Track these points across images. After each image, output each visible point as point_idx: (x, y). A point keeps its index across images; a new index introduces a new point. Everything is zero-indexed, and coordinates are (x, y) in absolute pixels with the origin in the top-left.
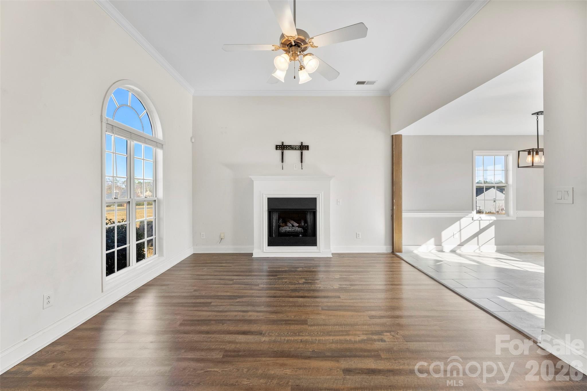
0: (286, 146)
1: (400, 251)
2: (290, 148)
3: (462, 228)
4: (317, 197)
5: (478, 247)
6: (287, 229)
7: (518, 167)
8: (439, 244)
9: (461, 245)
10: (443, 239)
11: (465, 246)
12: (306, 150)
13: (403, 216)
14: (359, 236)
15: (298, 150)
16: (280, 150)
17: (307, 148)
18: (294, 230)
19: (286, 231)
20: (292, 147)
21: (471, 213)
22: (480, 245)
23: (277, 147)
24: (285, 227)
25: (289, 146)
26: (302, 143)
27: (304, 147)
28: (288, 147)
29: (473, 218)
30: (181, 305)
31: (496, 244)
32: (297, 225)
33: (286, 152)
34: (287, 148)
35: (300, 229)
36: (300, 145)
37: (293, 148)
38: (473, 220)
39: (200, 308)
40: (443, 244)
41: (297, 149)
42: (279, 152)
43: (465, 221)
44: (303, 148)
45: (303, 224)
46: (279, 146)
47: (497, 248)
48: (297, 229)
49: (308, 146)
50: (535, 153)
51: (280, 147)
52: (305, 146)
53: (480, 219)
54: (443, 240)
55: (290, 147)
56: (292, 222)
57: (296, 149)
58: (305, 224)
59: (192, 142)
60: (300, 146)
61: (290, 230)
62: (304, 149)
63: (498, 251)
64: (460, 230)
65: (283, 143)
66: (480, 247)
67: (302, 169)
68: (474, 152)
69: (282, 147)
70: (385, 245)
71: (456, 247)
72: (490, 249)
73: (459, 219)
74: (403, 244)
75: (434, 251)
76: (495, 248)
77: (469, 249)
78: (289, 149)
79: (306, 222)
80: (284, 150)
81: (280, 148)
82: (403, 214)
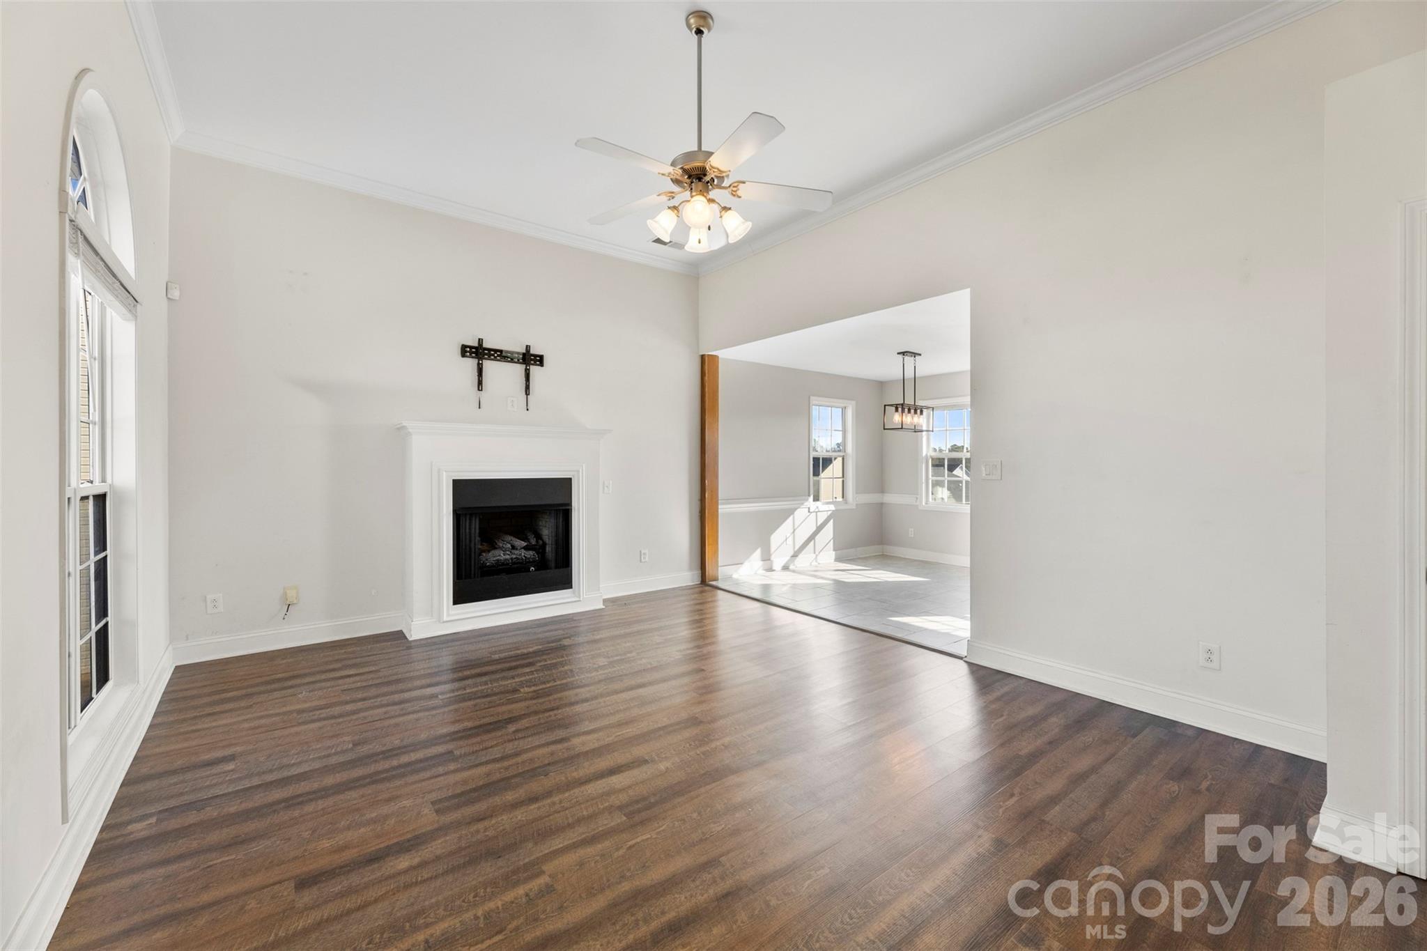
0: (490, 350)
1: (716, 579)
2: (498, 356)
3: (796, 527)
4: (573, 476)
5: (815, 555)
6: (500, 556)
7: (884, 429)
8: (766, 557)
9: (795, 556)
10: (773, 547)
11: (800, 556)
12: (538, 365)
13: (719, 510)
14: (644, 558)
15: (518, 362)
16: (473, 357)
17: (540, 360)
18: (516, 558)
19: (498, 560)
20: (504, 354)
21: (807, 500)
22: (817, 553)
23: (465, 351)
24: (496, 552)
25: (496, 351)
26: (528, 348)
27: (532, 358)
28: (492, 352)
29: (809, 508)
30: (368, 780)
31: (834, 550)
32: (524, 544)
33: (489, 365)
34: (490, 355)
35: (531, 553)
36: (524, 351)
37: (505, 357)
38: (809, 512)
39: (434, 771)
40: (773, 558)
41: (516, 360)
42: (471, 363)
43: (800, 513)
44: (530, 359)
45: (533, 542)
46: (471, 347)
47: (836, 554)
48: (523, 554)
49: (541, 357)
50: (906, 410)
51: (474, 350)
52: (536, 356)
53: (817, 510)
54: (773, 550)
55: (499, 353)
56: (509, 538)
57: (512, 359)
58: (537, 542)
59: (169, 299)
60: (524, 354)
61: (508, 557)
62: (532, 362)
63: (838, 559)
64: (794, 530)
65: (480, 341)
66: (817, 555)
67: (528, 410)
68: (812, 398)
69: (478, 352)
70: (691, 569)
71: (789, 561)
72: (828, 557)
73: (791, 512)
74: (719, 565)
75: (761, 572)
76: (832, 554)
77: (803, 561)
78: (495, 357)
79: (538, 536)
80: (484, 361)
81: (473, 353)
82: (720, 507)
